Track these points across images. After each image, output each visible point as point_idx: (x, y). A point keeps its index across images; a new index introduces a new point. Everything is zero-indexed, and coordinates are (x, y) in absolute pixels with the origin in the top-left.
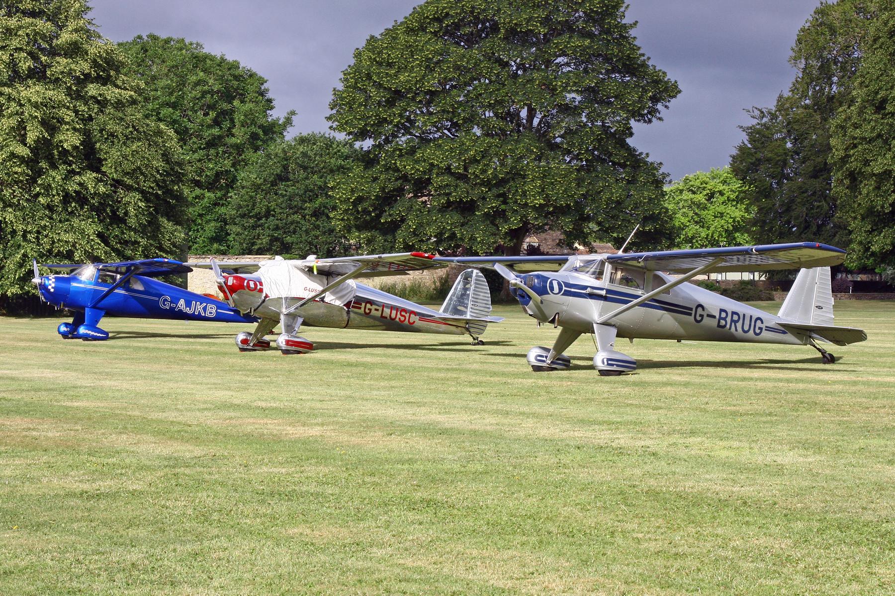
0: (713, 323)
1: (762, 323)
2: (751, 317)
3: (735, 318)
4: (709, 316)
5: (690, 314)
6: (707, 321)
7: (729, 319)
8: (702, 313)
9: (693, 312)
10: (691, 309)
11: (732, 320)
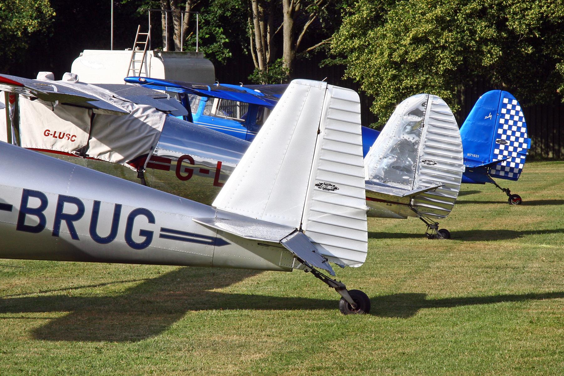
0: (9, 219)
1: (151, 221)
2: (118, 208)
3: (70, 209)
11: (60, 215)
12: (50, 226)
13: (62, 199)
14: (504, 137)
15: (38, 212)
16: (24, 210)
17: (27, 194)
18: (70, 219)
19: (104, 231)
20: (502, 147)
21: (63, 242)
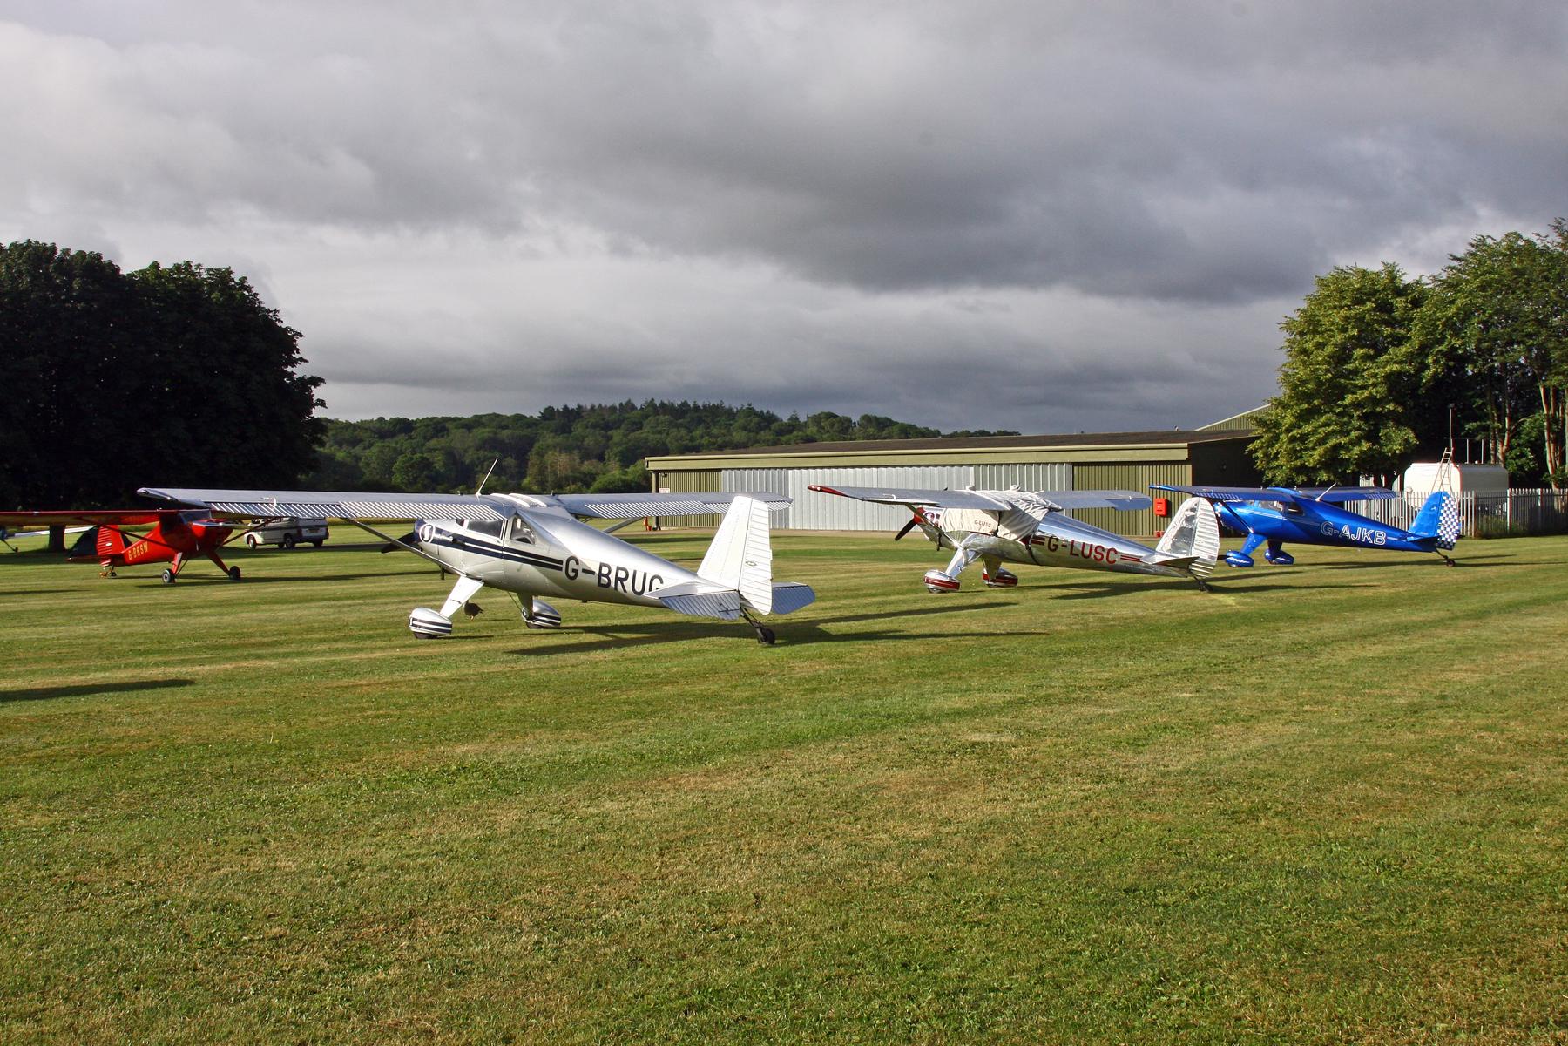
0: (593, 580)
1: (662, 582)
2: (645, 574)
3: (622, 574)
4: (584, 571)
5: (560, 569)
6: (582, 576)
7: (612, 577)
8: (576, 567)
9: (564, 566)
10: (561, 562)
11: (617, 578)
12: (613, 584)
13: (619, 569)
14: (1443, 522)
15: (607, 576)
16: (601, 575)
17: (602, 565)
18: (622, 580)
19: (638, 588)
20: (1442, 528)
21: (620, 594)
